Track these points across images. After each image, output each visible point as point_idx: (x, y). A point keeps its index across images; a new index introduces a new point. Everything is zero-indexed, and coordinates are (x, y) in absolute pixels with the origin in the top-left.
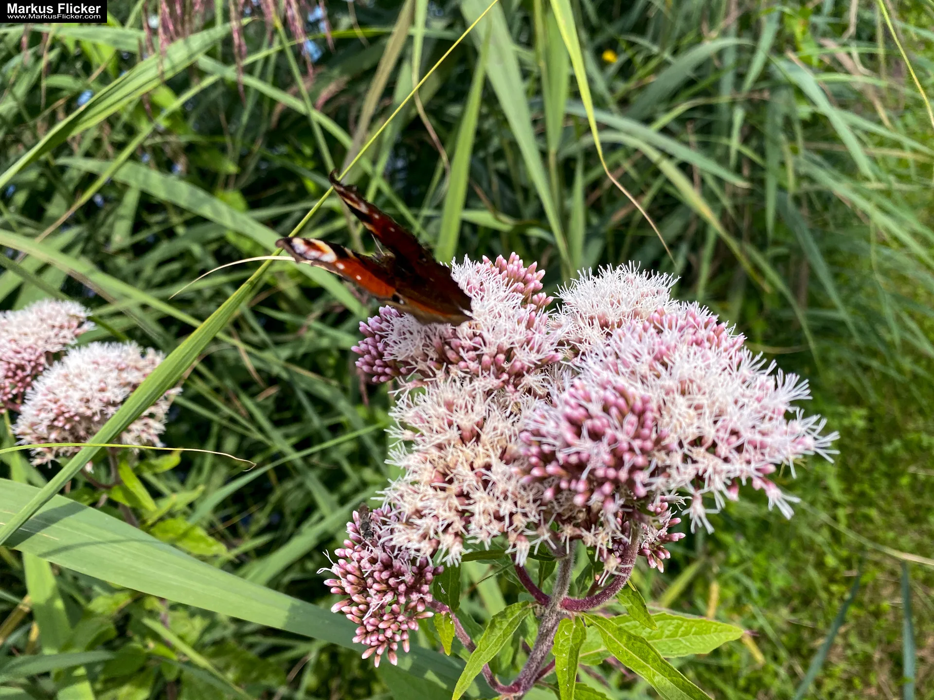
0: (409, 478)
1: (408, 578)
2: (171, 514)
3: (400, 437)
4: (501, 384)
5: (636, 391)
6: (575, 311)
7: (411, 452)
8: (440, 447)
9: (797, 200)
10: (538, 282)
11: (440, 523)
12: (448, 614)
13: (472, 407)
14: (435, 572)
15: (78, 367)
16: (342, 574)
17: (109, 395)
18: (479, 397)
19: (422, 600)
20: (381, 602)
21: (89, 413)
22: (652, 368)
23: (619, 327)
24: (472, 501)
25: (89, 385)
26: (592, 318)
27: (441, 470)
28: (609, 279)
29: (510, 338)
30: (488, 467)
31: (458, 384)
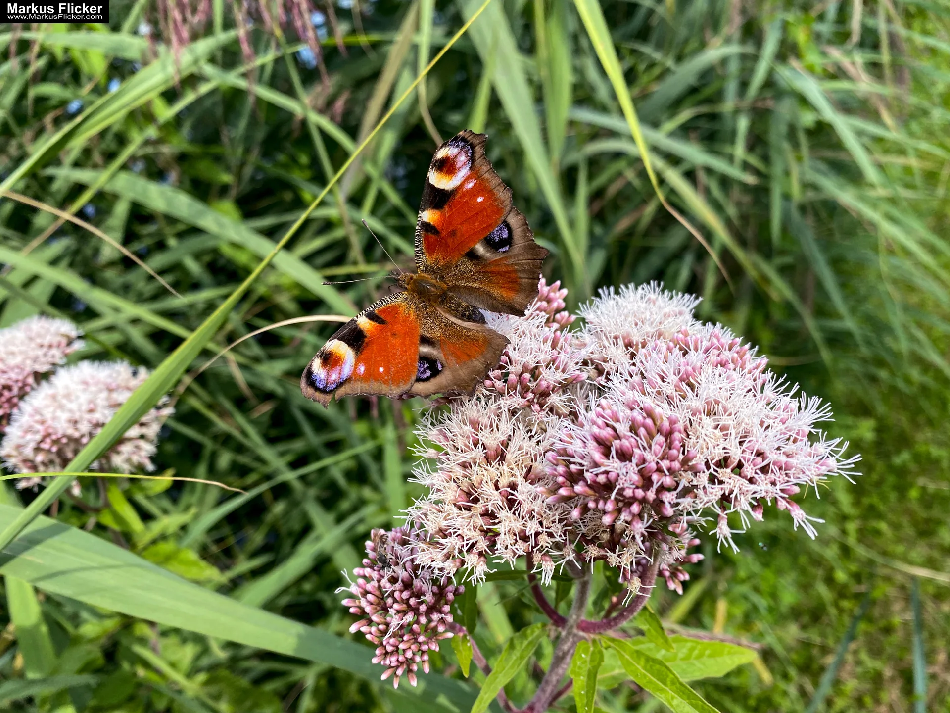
0: (434, 497)
1: (429, 598)
2: (163, 537)
3: (423, 455)
4: (527, 403)
5: (663, 411)
6: (599, 330)
7: (435, 471)
8: (464, 466)
9: (803, 209)
10: (561, 301)
11: (465, 542)
12: (465, 636)
13: (497, 425)
14: (456, 592)
15: (67, 387)
16: (361, 593)
17: (98, 416)
18: (505, 416)
19: (442, 621)
20: (402, 622)
21: (76, 435)
22: (678, 388)
23: (643, 347)
24: (497, 521)
25: (78, 405)
26: (616, 338)
27: (465, 489)
28: (632, 299)
29: (535, 358)
30: (513, 486)
31: (483, 402)
